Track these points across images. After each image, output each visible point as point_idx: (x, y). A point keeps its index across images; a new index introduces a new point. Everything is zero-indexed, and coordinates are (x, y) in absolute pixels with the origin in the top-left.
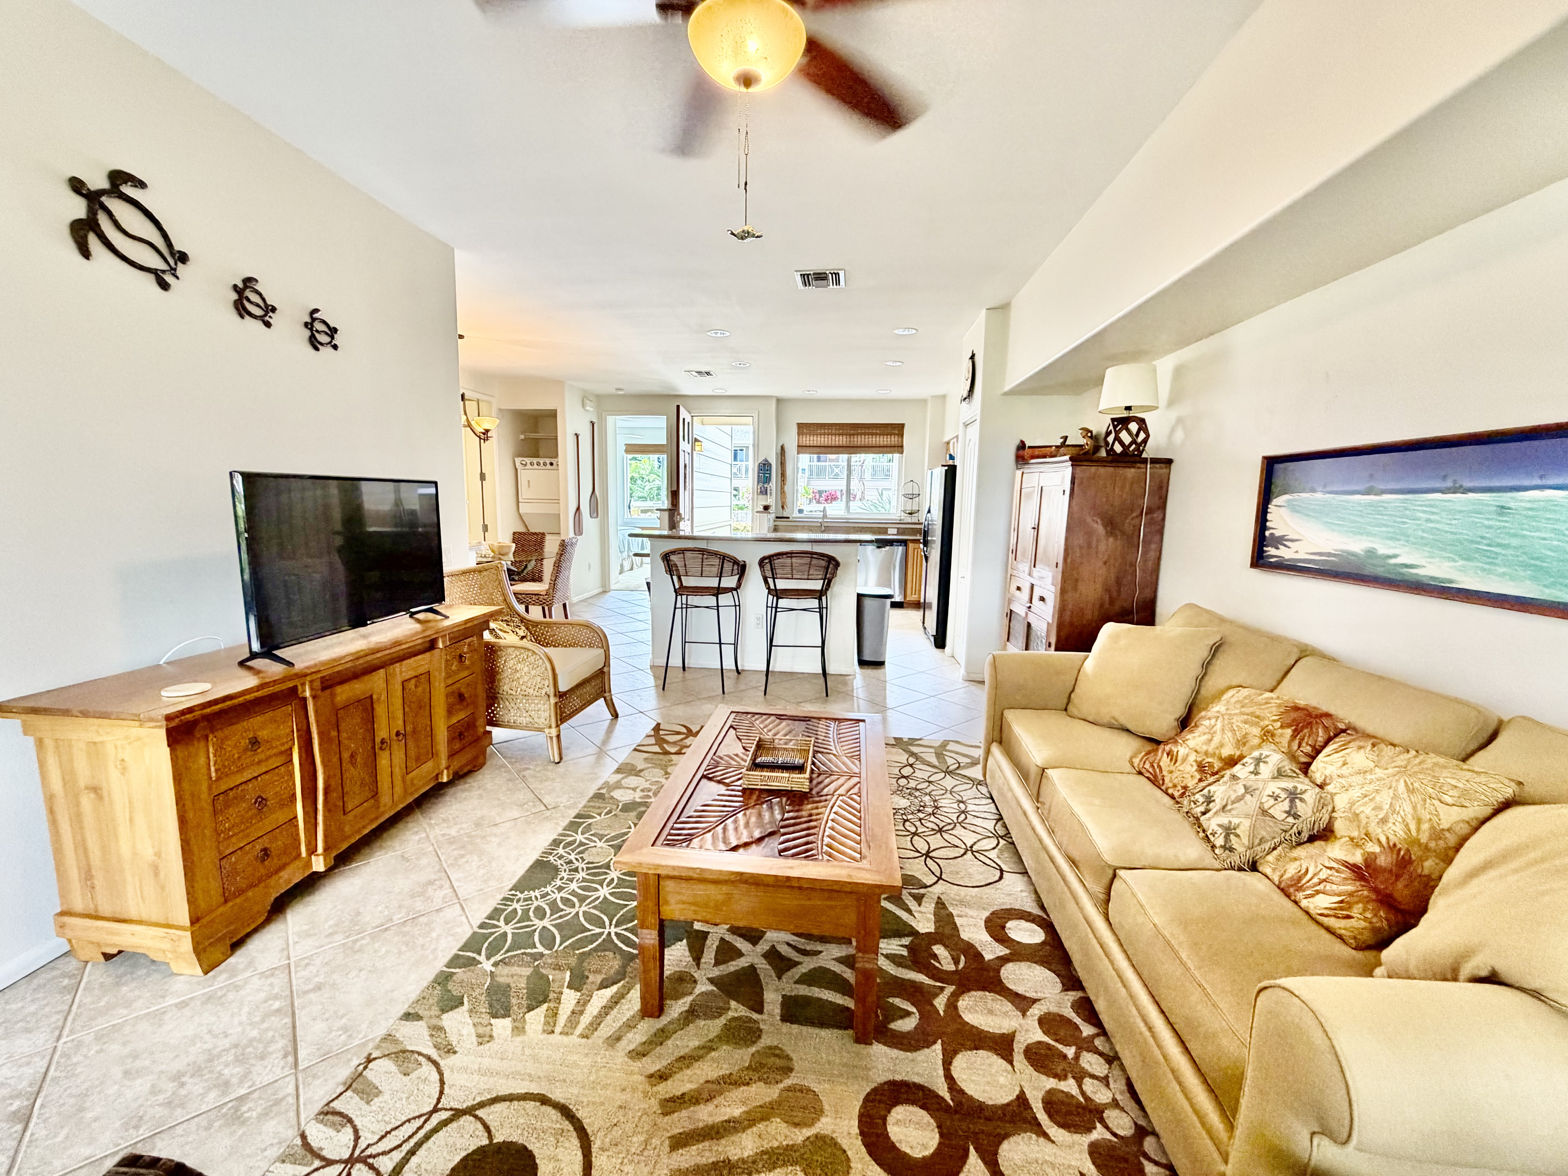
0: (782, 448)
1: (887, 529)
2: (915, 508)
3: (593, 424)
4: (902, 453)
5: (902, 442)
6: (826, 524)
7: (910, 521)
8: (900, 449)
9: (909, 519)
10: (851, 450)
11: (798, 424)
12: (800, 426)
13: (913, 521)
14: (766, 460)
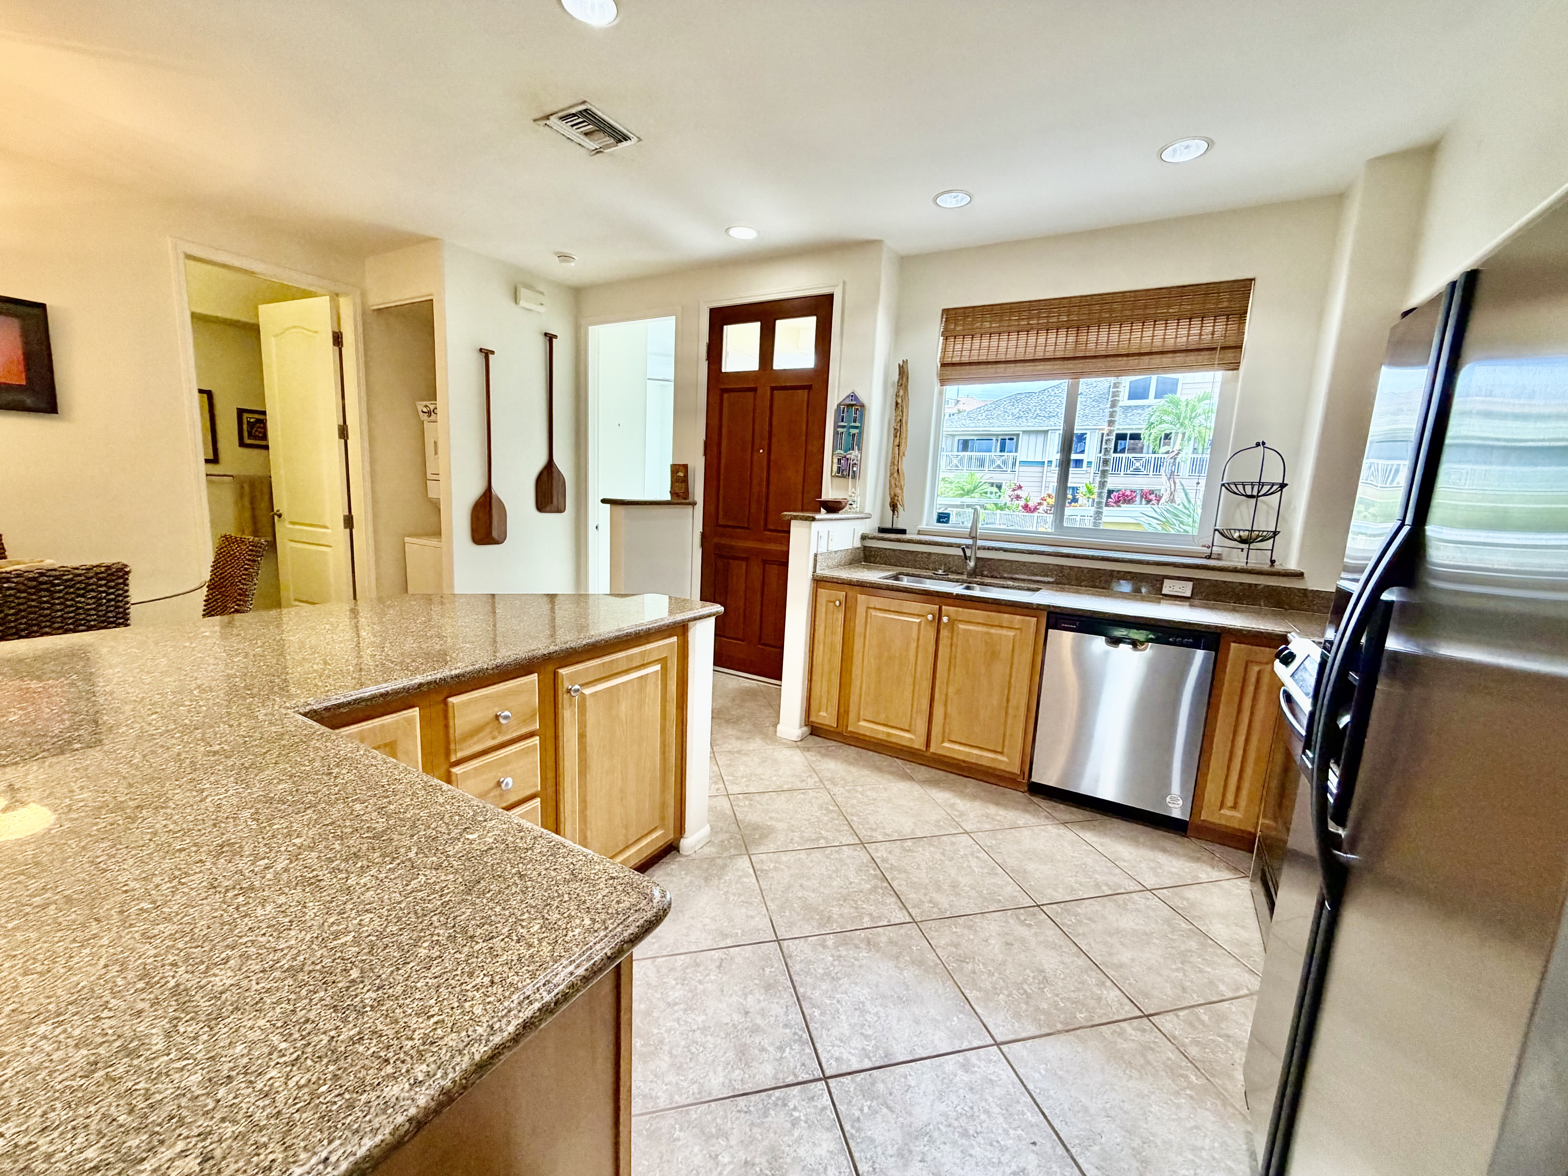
0: (903, 371)
1: (1161, 579)
2: (1265, 524)
3: (550, 338)
4: (1235, 366)
5: (1241, 333)
6: (981, 554)
7: (1240, 563)
8: (1230, 355)
9: (1237, 558)
10: (1079, 365)
11: (946, 311)
12: (951, 316)
13: (1253, 564)
14: (853, 396)
